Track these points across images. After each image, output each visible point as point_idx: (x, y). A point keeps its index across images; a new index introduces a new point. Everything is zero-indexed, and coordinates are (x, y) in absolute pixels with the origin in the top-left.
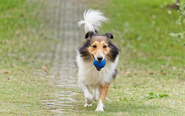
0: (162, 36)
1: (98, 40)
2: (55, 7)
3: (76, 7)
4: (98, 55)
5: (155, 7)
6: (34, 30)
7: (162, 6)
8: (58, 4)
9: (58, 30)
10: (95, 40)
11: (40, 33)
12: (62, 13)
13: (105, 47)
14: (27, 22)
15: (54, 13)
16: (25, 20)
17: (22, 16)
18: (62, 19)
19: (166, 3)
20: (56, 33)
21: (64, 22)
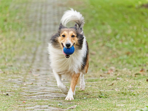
0: (139, 34)
1: (66, 31)
2: (37, 11)
3: (56, 11)
4: (66, 42)
5: (130, 7)
6: (16, 34)
7: (136, 6)
8: (40, 8)
9: (40, 32)
10: (65, 31)
11: (22, 36)
12: (43, 16)
13: (73, 36)
14: (10, 27)
15: (36, 16)
16: (9, 24)
17: (5, 21)
18: (43, 22)
19: (140, 3)
20: (37, 35)
21: (46, 24)
